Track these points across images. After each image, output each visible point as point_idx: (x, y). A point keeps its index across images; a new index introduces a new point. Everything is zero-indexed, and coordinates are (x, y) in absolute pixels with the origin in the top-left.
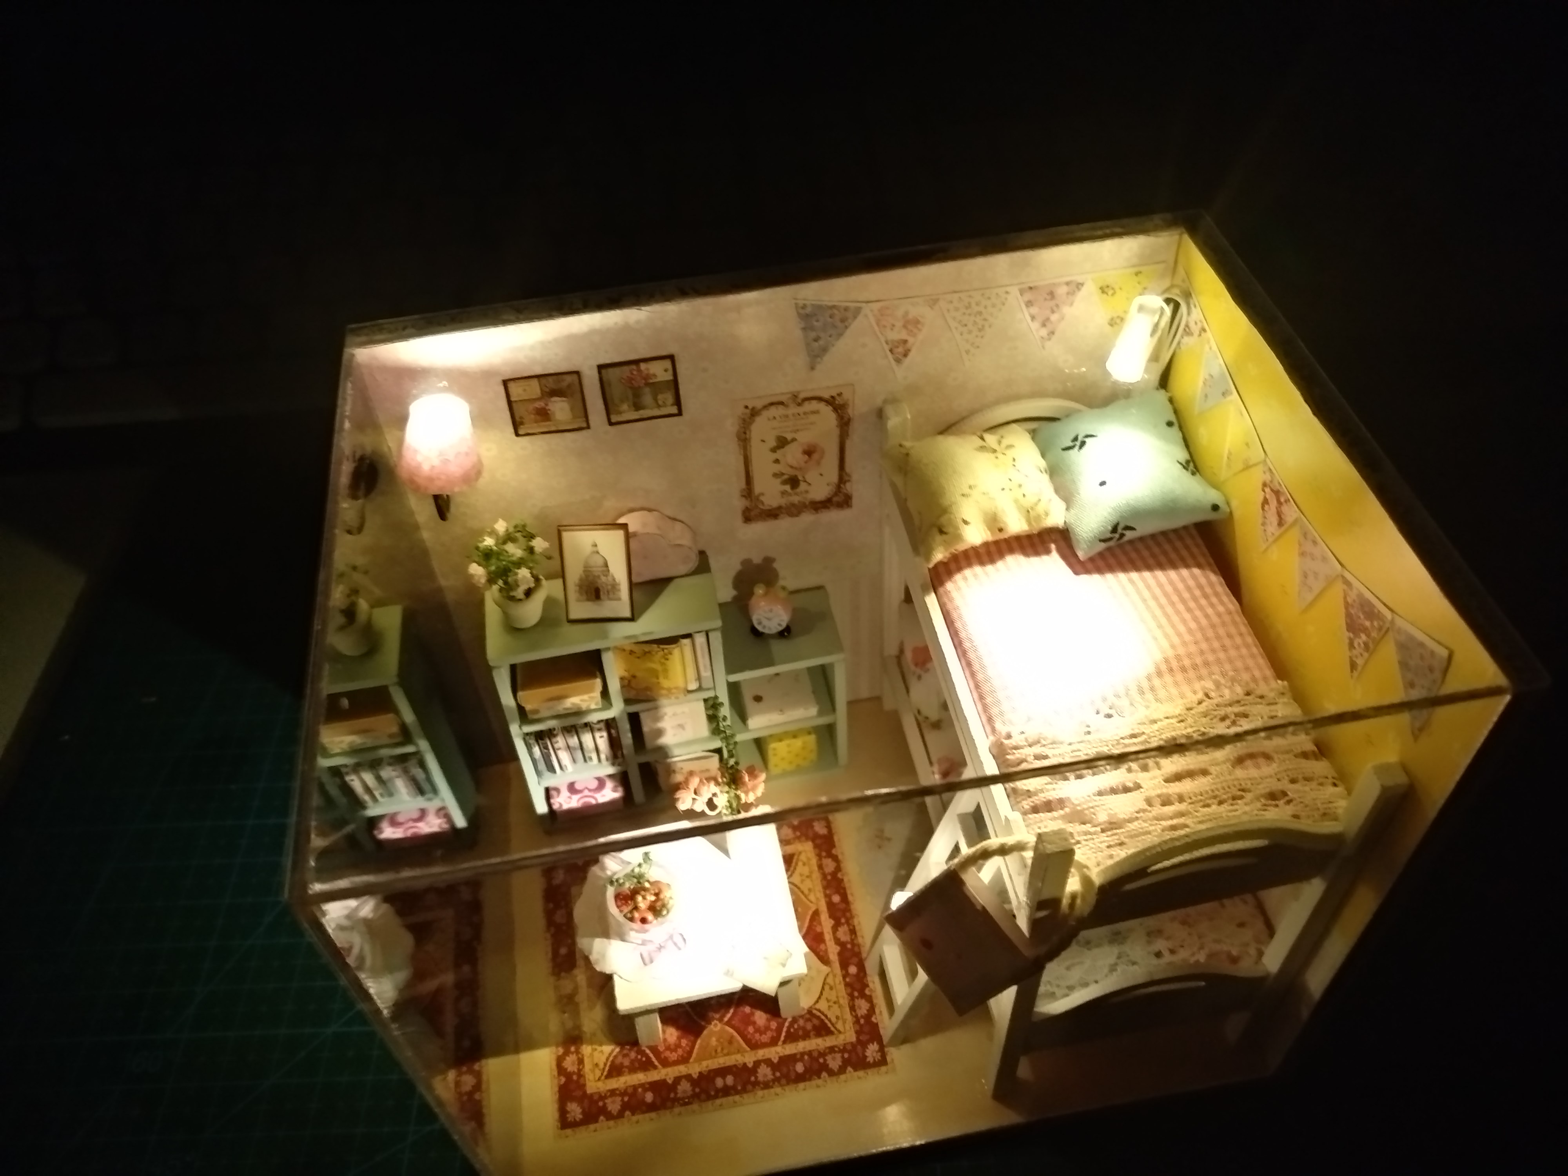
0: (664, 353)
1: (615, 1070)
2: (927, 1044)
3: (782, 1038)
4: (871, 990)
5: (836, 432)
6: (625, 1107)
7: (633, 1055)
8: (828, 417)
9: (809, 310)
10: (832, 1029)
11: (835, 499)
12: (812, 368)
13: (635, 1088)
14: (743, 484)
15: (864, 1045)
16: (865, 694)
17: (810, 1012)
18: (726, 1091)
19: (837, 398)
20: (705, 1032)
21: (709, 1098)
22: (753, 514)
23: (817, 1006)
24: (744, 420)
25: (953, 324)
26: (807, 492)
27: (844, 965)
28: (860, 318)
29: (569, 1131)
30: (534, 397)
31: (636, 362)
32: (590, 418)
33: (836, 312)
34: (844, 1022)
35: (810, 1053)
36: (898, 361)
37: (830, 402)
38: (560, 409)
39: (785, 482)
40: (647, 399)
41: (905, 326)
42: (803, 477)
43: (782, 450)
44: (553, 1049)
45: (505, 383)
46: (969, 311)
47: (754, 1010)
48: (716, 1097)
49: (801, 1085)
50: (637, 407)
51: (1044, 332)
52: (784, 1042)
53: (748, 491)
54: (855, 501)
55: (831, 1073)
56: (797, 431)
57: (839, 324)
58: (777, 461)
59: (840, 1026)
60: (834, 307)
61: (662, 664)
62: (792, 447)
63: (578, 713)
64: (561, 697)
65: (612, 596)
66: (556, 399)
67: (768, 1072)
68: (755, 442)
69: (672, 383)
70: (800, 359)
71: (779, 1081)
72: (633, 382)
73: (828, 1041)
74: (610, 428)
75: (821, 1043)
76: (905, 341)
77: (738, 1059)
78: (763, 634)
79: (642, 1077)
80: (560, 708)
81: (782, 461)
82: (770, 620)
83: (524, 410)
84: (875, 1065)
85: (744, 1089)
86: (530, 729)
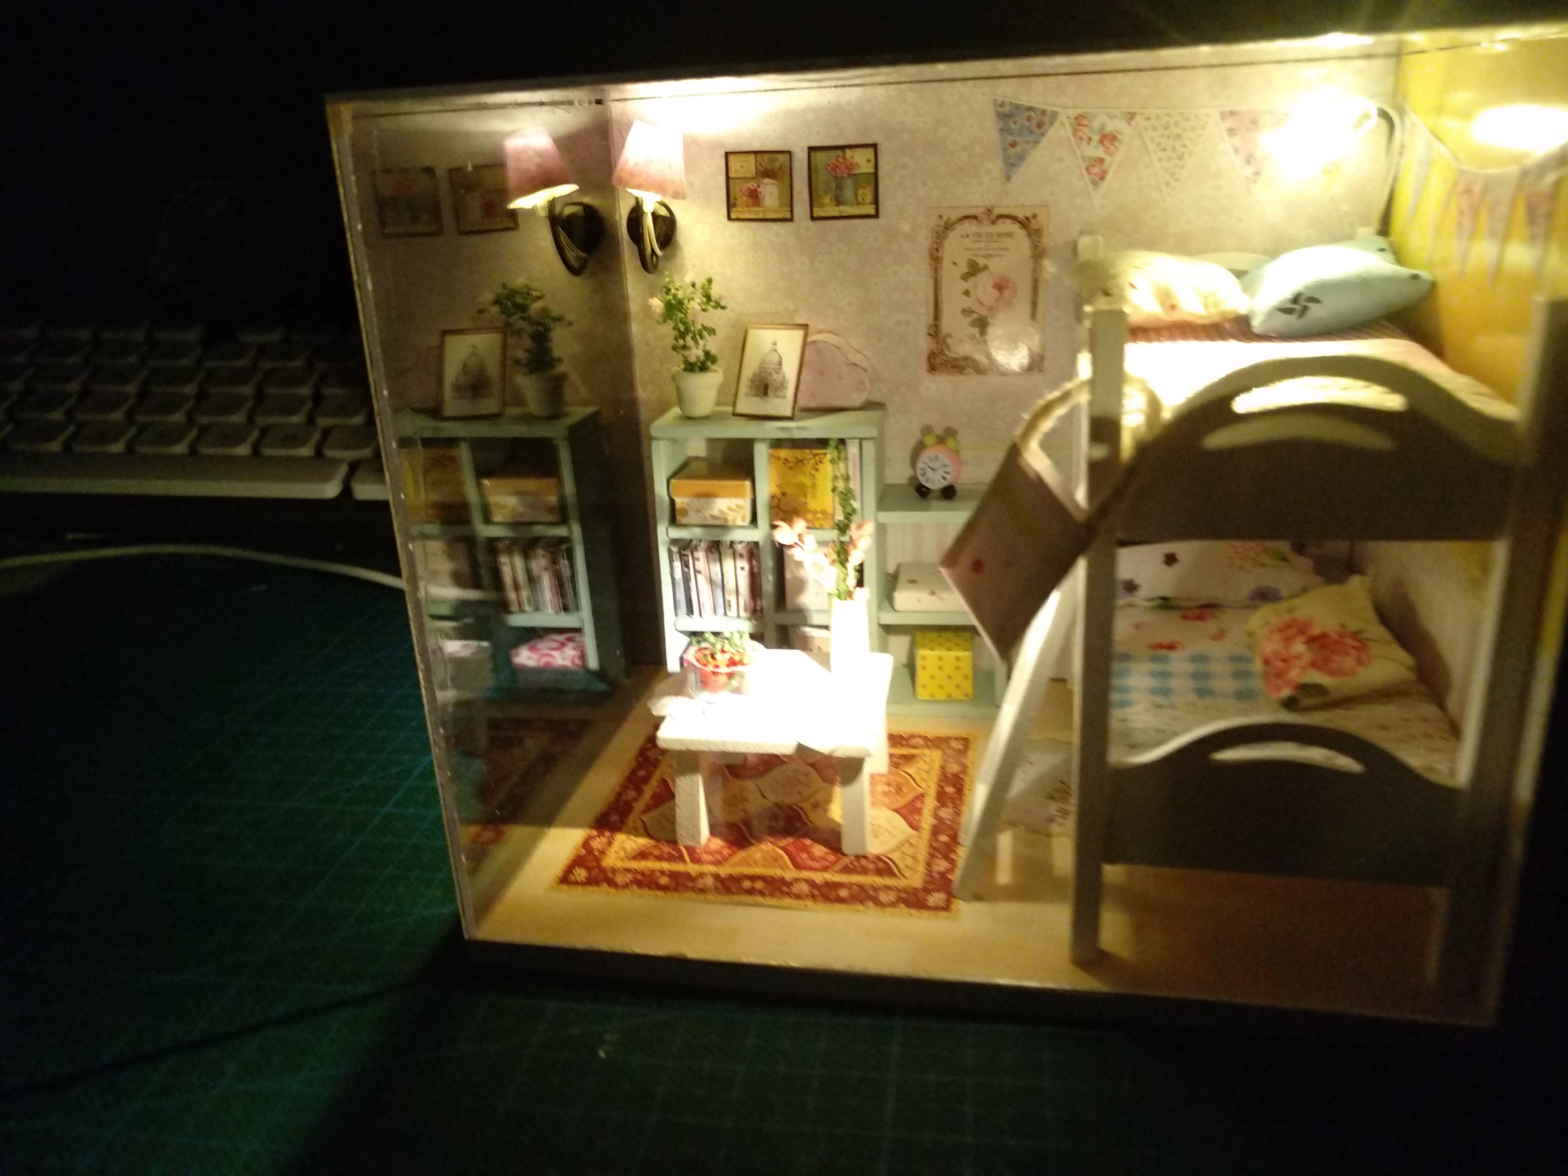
0: (869, 141)
1: (640, 856)
2: (1007, 908)
3: (836, 868)
5: (1028, 265)
6: (633, 883)
7: (666, 849)
8: (1021, 243)
9: (1007, 109)
10: (897, 873)
12: (1008, 178)
13: (654, 871)
14: (931, 322)
15: (929, 892)
17: (877, 856)
18: (751, 892)
19: (1032, 220)
20: (752, 848)
21: (730, 893)
22: (938, 360)
23: (889, 854)
24: (937, 232)
25: (1152, 147)
27: (935, 834)
28: (1057, 124)
29: (565, 887)
30: (749, 175)
31: (842, 148)
32: (795, 209)
33: (1033, 114)
34: (914, 871)
35: (861, 885)
36: (1094, 183)
37: (1024, 223)
38: (770, 191)
39: (973, 324)
40: (848, 194)
41: (1101, 142)
42: (993, 320)
43: (973, 279)
44: (588, 830)
45: (727, 155)
46: (1167, 133)
47: (813, 843)
48: (737, 894)
49: (839, 906)
50: (839, 201)
51: (1248, 171)
52: (836, 872)
53: (935, 331)
54: (1047, 365)
55: (879, 904)
56: (990, 256)
57: (1035, 129)
58: (967, 293)
59: (908, 873)
60: (1031, 109)
61: (813, 477)
62: (983, 277)
63: (724, 527)
64: (709, 495)
65: (778, 393)
66: (767, 180)
67: (805, 888)
68: (946, 264)
69: (872, 177)
70: (996, 167)
71: (813, 896)
72: (838, 171)
73: (889, 881)
74: (811, 223)
75: (878, 881)
76: (1102, 160)
77: (777, 872)
78: (928, 489)
79: (665, 866)
80: (707, 513)
81: (972, 294)
82: (934, 470)
83: (738, 191)
84: (935, 908)
85: (771, 895)
86: (676, 533)
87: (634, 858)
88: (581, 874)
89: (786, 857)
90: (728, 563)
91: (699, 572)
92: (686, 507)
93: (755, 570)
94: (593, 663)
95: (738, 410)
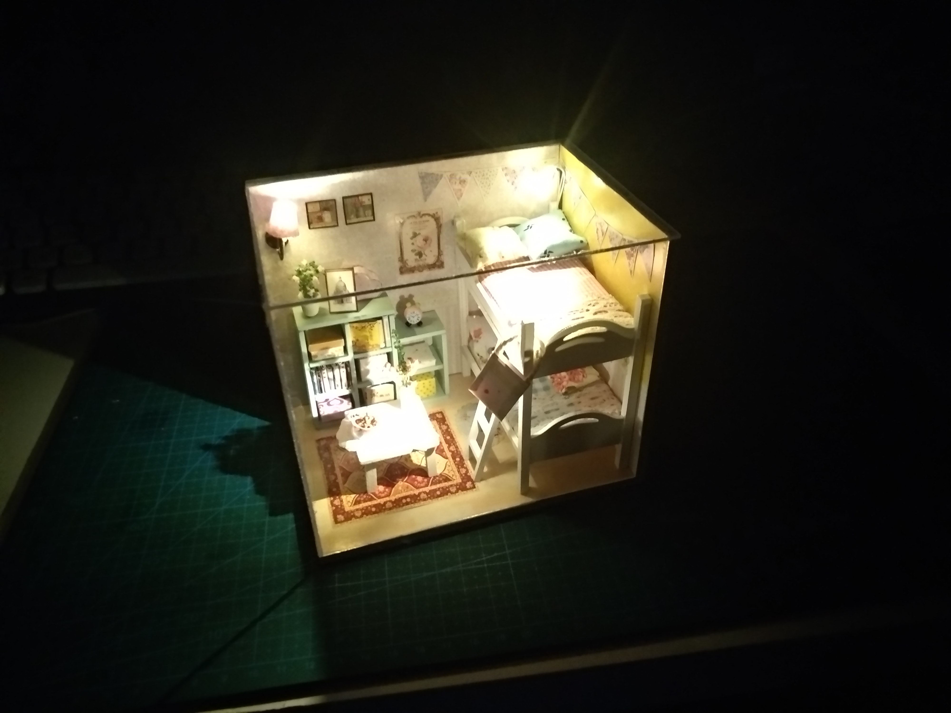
0: (369, 192)
1: (357, 502)
2: (492, 480)
3: (430, 484)
4: (466, 465)
5: (436, 231)
6: (363, 514)
7: (365, 496)
8: (432, 223)
9: (423, 174)
10: (451, 479)
11: (437, 264)
12: (425, 200)
13: (367, 507)
14: (399, 255)
15: (466, 483)
16: (455, 371)
17: (441, 474)
18: (407, 503)
19: (436, 214)
20: (396, 486)
21: (400, 506)
22: (403, 270)
23: (444, 472)
25: (478, 183)
26: (425, 260)
27: (454, 458)
28: (443, 179)
29: (339, 524)
30: (317, 211)
31: (357, 196)
32: (339, 221)
33: (433, 176)
34: (456, 476)
35: (442, 488)
36: (459, 198)
37: (433, 216)
38: (327, 216)
39: (416, 255)
40: (361, 213)
41: (460, 183)
42: (424, 252)
43: (415, 238)
44: (329, 498)
45: (306, 204)
46: (484, 177)
47: (416, 476)
48: (403, 506)
49: (440, 498)
50: (357, 216)
51: (513, 188)
52: (431, 485)
53: (401, 259)
54: (445, 265)
55: (452, 493)
56: (420, 230)
57: (435, 181)
58: (413, 244)
59: (454, 478)
60: (433, 174)
61: (370, 332)
62: (419, 237)
63: (334, 358)
64: (327, 348)
66: (326, 212)
67: (425, 496)
68: (404, 235)
69: (371, 206)
70: (421, 197)
71: (430, 498)
72: (356, 205)
73: (450, 483)
74: (346, 226)
75: (446, 484)
76: (461, 190)
77: (412, 493)
78: (411, 324)
79: (370, 503)
80: (326, 355)
81: (415, 244)
82: (413, 317)
83: (313, 217)
84: (470, 489)
85: (415, 502)
86: (313, 365)
87: (355, 504)
88: (340, 517)
89: (409, 485)
90: (337, 371)
91: (325, 377)
92: (316, 354)
93: (349, 371)
95: (332, 311)
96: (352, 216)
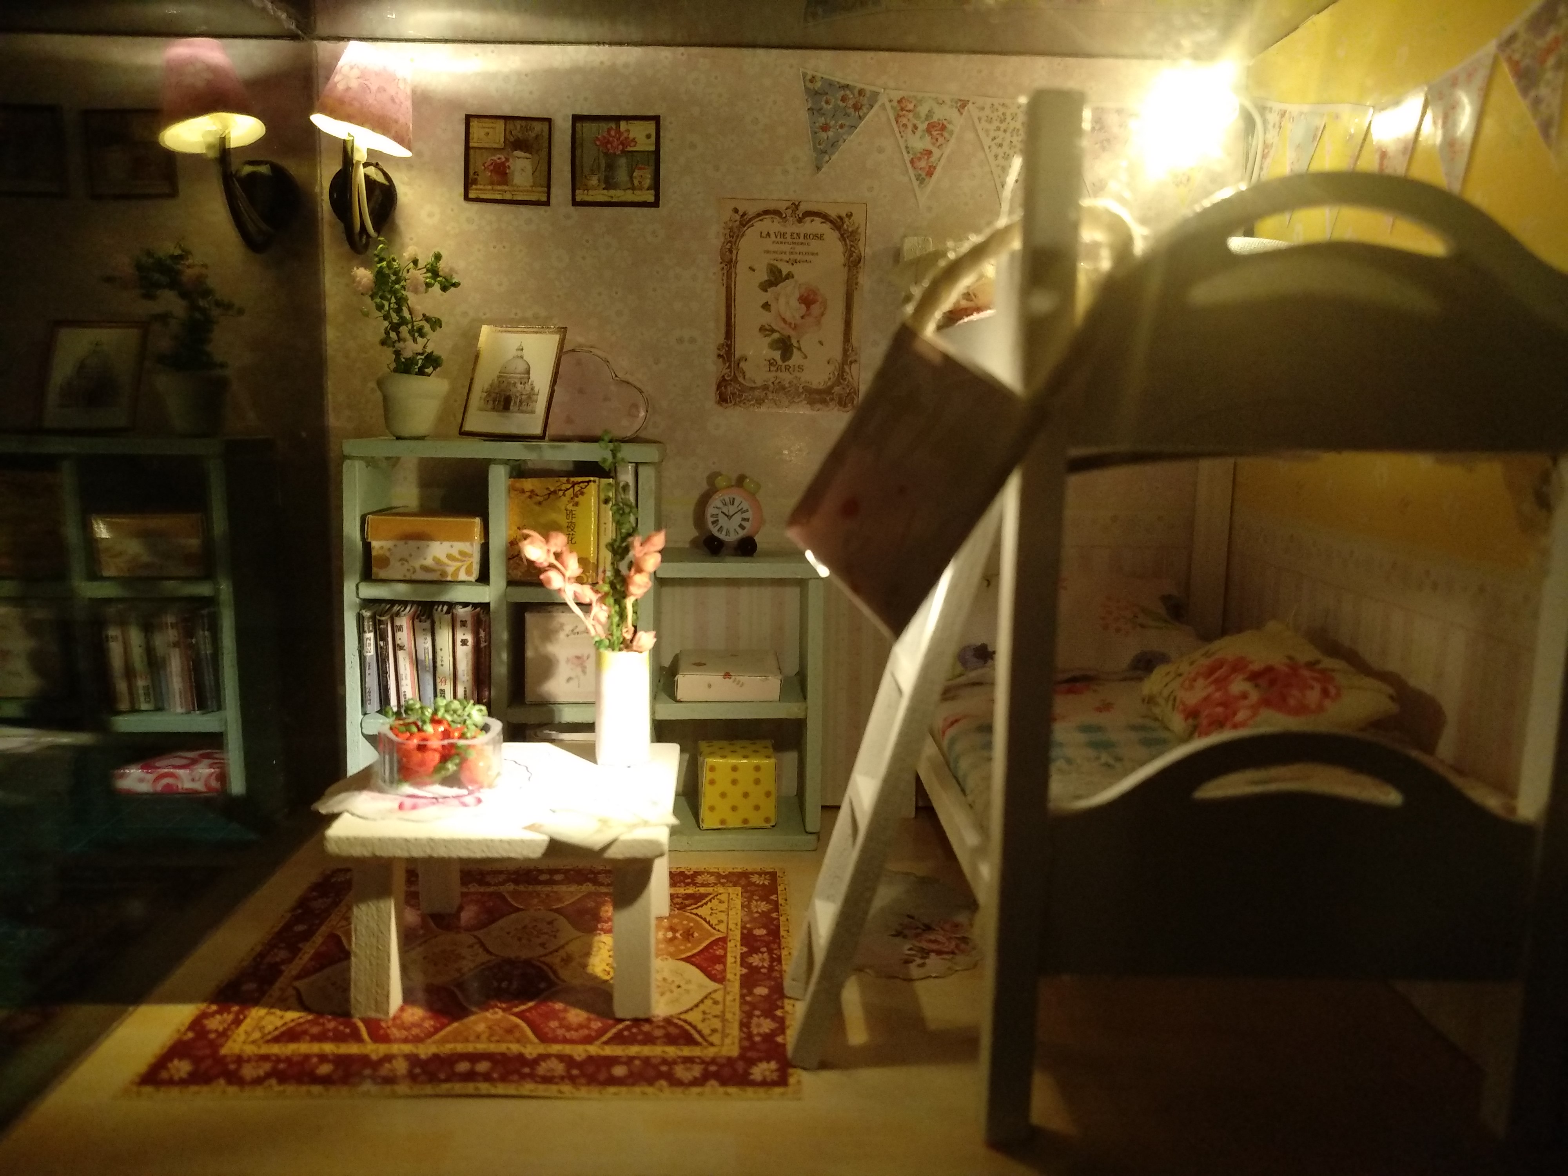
0: (651, 113)
1: (286, 1036)
3: (604, 1039)
4: (786, 1012)
5: (841, 276)
7: (332, 1025)
9: (818, 85)
10: (700, 1039)
11: (837, 390)
12: (819, 168)
13: (308, 1057)
14: (721, 339)
15: (752, 1062)
17: (668, 1021)
18: (469, 1077)
19: (846, 219)
20: (472, 1017)
21: (434, 1081)
22: (729, 390)
23: (683, 1016)
24: (731, 229)
25: (987, 142)
26: (801, 368)
27: (748, 984)
28: (877, 107)
29: (149, 1088)
30: (496, 146)
31: (617, 119)
32: (553, 190)
33: (848, 92)
34: (724, 1035)
35: (646, 1059)
36: (921, 181)
37: (837, 224)
38: (522, 167)
39: (774, 345)
40: (622, 175)
41: (928, 130)
42: (798, 342)
43: (775, 289)
44: (202, 1006)
45: (468, 118)
46: (1003, 126)
47: (569, 1008)
48: (446, 1081)
49: (612, 1089)
50: (609, 184)
52: (606, 1043)
53: (727, 350)
55: (676, 1083)
56: (795, 262)
57: (851, 111)
58: (766, 306)
59: (715, 1038)
60: (847, 86)
61: (570, 514)
62: (786, 287)
63: (442, 583)
64: (422, 537)
65: (524, 408)
66: (518, 153)
67: (559, 1068)
68: (741, 269)
69: (653, 157)
70: (804, 153)
71: (573, 1080)
72: (609, 146)
73: (687, 1051)
74: (572, 209)
75: (671, 1051)
76: (929, 153)
77: (511, 1047)
78: (720, 541)
79: (328, 1048)
80: (417, 564)
81: (773, 308)
82: (729, 517)
83: (479, 162)
84: (765, 1083)
85: (504, 1079)
86: (370, 591)
87: (277, 1040)
88: (182, 1067)
89: (524, 1025)
90: (444, 637)
91: (401, 648)
92: (387, 554)
93: (483, 645)
94: (237, 786)
95: (468, 427)
96: (594, 181)
